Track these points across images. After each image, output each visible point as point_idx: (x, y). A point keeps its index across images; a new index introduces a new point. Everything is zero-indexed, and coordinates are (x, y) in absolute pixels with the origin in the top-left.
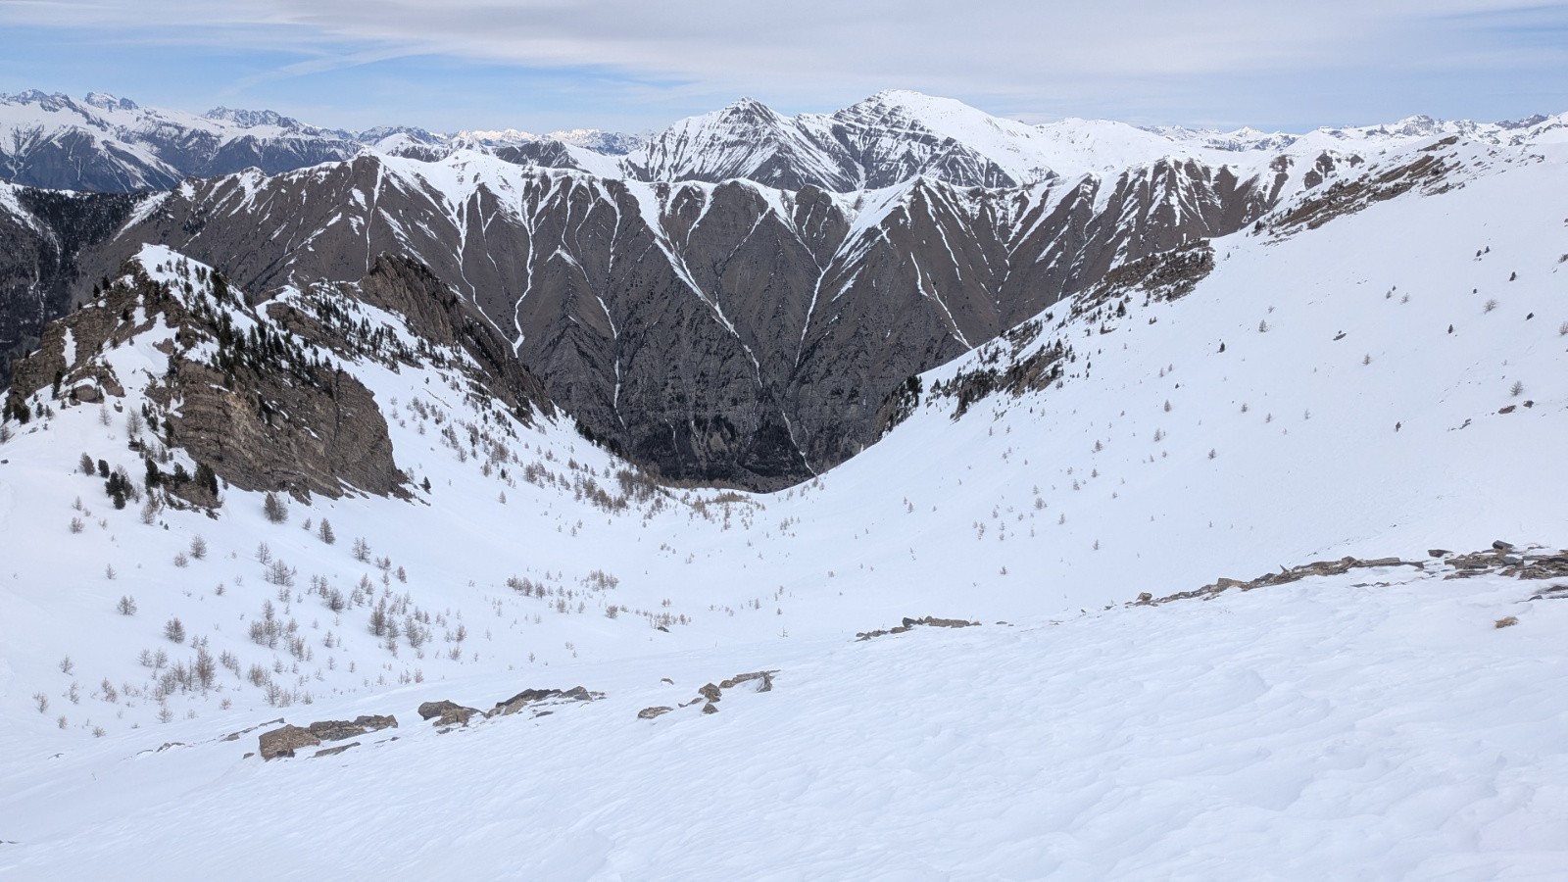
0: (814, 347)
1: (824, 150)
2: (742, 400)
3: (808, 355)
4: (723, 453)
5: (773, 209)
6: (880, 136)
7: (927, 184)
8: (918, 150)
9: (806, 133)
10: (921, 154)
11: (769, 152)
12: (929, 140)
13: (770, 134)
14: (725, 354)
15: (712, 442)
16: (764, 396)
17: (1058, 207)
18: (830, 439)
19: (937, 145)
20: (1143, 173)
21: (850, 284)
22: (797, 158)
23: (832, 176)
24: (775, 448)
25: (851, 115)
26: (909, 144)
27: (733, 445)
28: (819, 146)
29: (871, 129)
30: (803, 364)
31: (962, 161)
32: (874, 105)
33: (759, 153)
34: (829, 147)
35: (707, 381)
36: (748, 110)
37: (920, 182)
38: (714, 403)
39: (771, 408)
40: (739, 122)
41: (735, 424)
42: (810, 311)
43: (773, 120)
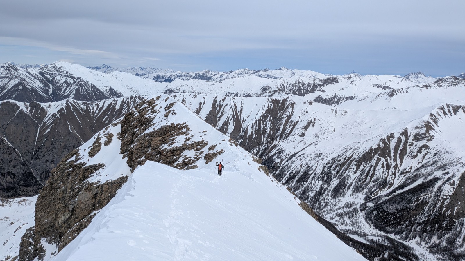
0: (39, 149)
1: (37, 79)
2: (16, 166)
3: (37, 151)
4: (12, 182)
5: (22, 109)
6: (56, 75)
7: (70, 101)
8: (69, 80)
9: (30, 74)
10: (70, 81)
11: (17, 81)
12: (72, 77)
13: (17, 75)
14: (9, 153)
15: (7, 179)
16: (24, 164)
17: (107, 107)
18: (46, 174)
19: (75, 79)
20: (128, 99)
21: (49, 130)
22: (27, 83)
23: (41, 87)
24: (29, 178)
25: (46, 69)
26: (66, 78)
27: (14, 180)
28: (35, 78)
29: (53, 73)
30: (36, 154)
31: (83, 84)
32: (53, 66)
33: (13, 81)
34: (39, 78)
35: (4, 162)
36: (8, 67)
37: (68, 101)
38: (7, 168)
39: (26, 167)
40: (4, 70)
41: (14, 173)
42: (37, 138)
43: (17, 70)
